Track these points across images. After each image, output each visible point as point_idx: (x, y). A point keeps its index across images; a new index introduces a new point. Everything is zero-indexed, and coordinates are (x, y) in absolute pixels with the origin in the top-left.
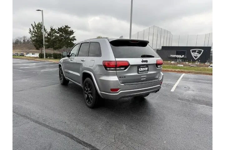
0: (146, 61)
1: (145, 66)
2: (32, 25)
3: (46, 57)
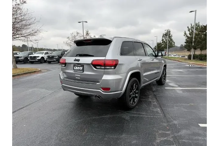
0: (78, 60)
1: (80, 65)
2: (188, 27)
3: (194, 58)
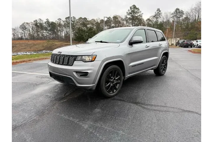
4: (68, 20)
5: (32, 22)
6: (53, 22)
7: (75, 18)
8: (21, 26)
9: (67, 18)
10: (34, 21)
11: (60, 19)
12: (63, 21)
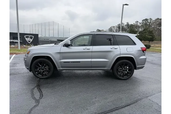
4: (144, 22)
5: (116, 26)
6: (132, 24)
7: (152, 20)
8: (109, 29)
9: (144, 20)
10: (118, 25)
11: (137, 22)
12: (140, 23)
